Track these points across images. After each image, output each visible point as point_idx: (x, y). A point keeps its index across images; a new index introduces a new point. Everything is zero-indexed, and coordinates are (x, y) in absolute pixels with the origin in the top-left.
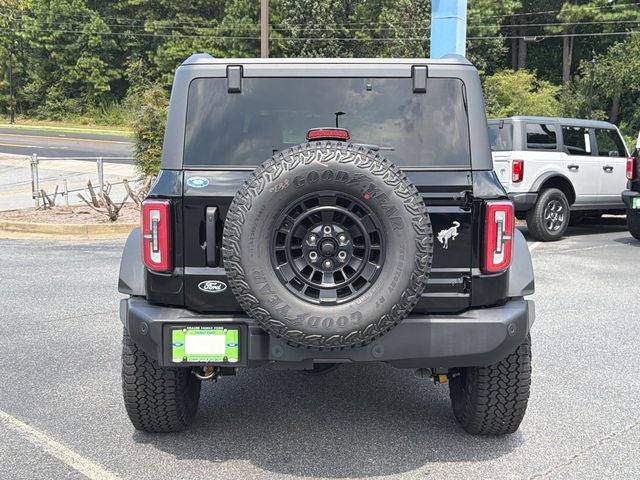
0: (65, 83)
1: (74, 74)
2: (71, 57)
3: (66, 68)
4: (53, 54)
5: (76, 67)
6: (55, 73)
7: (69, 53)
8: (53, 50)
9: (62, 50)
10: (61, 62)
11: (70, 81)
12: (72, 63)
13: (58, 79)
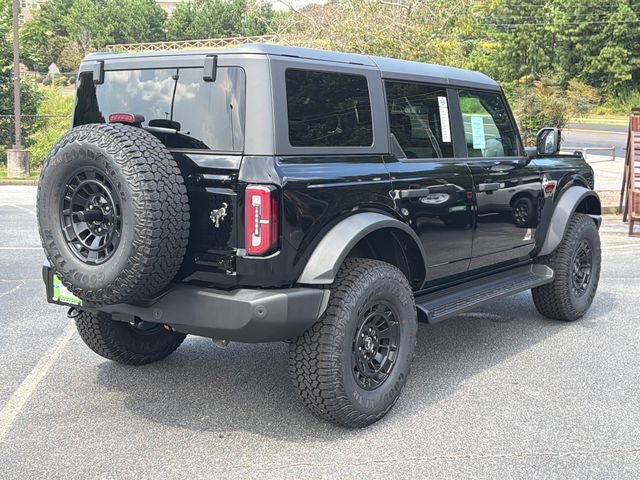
0: (587, 74)
1: (596, 63)
2: (594, 47)
3: (589, 58)
4: (578, 46)
5: (599, 57)
6: (578, 65)
7: (593, 44)
8: (577, 42)
9: (587, 41)
10: (585, 53)
11: (591, 72)
12: (595, 53)
13: (581, 70)
